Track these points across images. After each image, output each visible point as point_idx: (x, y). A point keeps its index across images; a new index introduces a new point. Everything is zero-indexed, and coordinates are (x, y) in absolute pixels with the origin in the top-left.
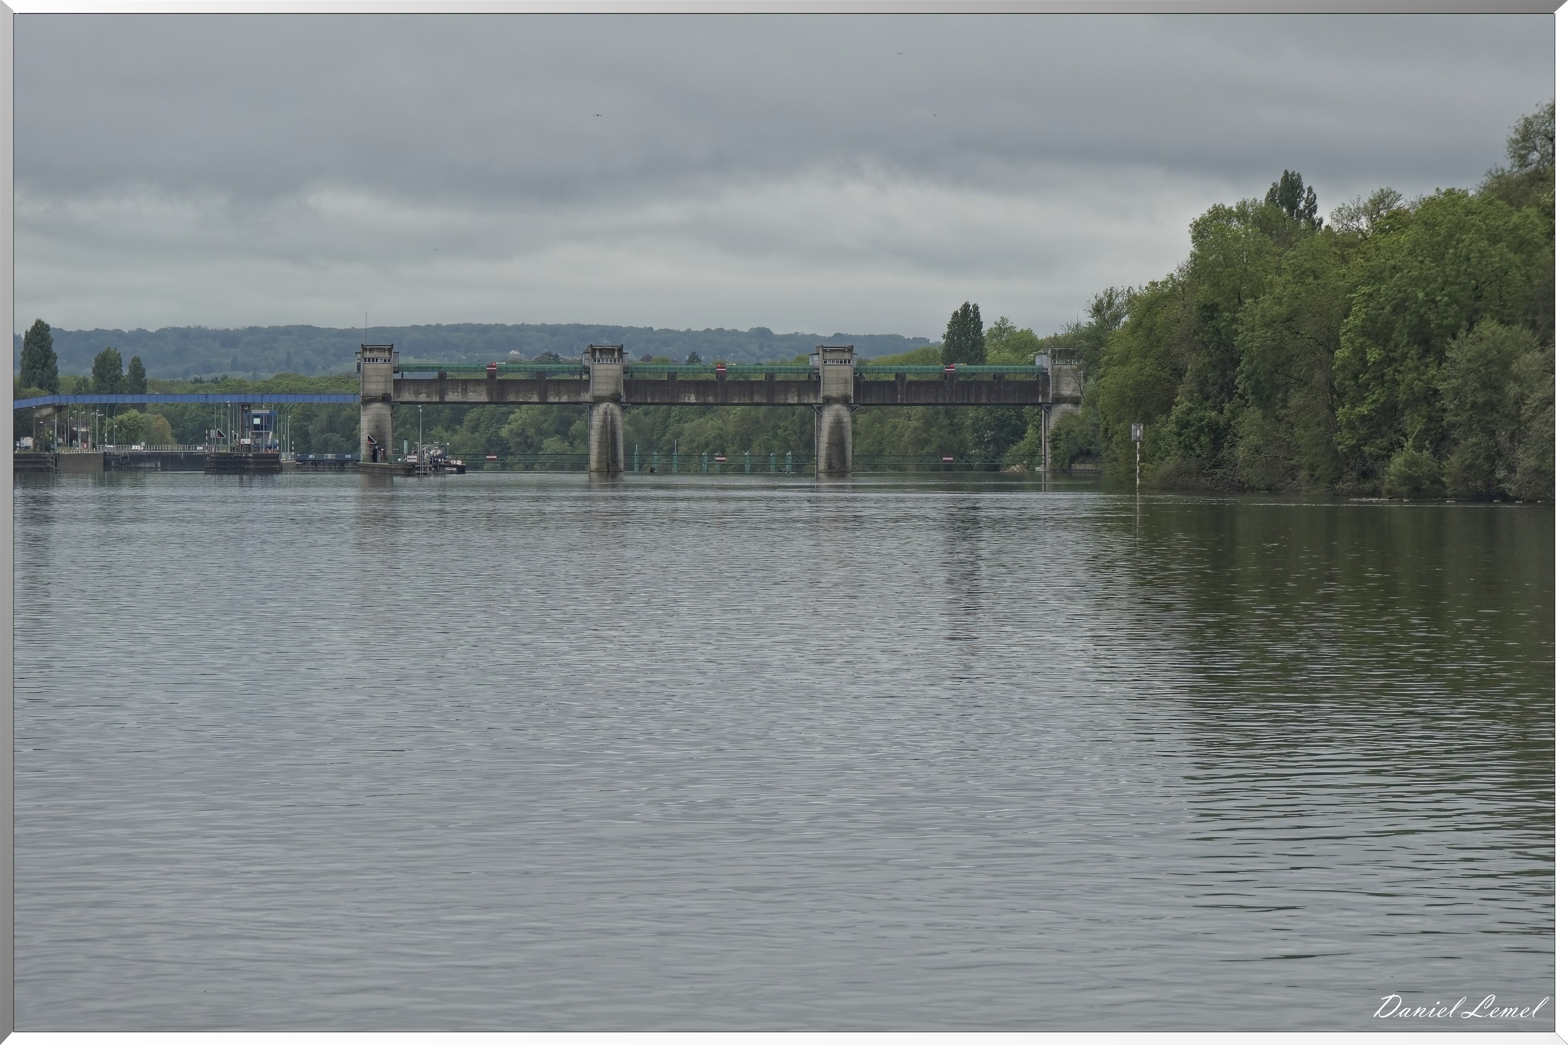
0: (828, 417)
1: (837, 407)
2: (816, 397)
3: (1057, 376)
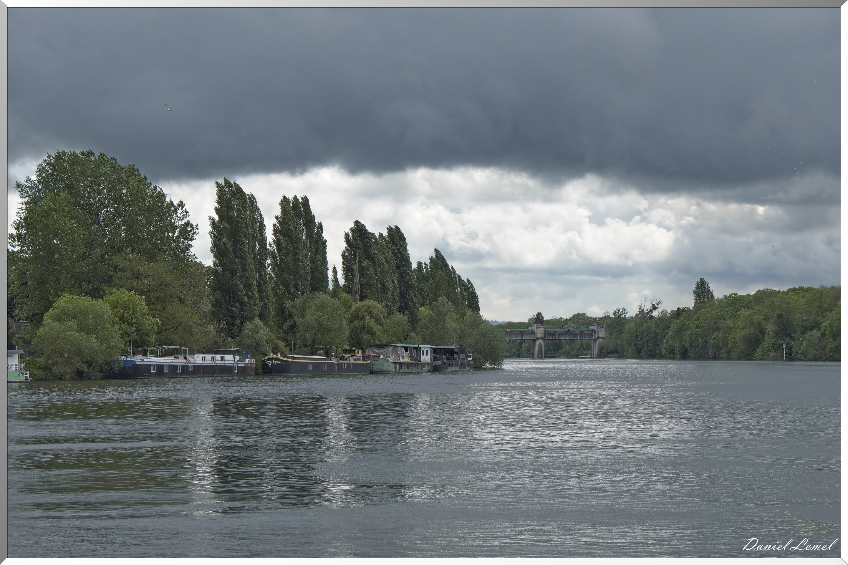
0: (538, 343)
1: (540, 340)
2: (535, 338)
3: (598, 331)
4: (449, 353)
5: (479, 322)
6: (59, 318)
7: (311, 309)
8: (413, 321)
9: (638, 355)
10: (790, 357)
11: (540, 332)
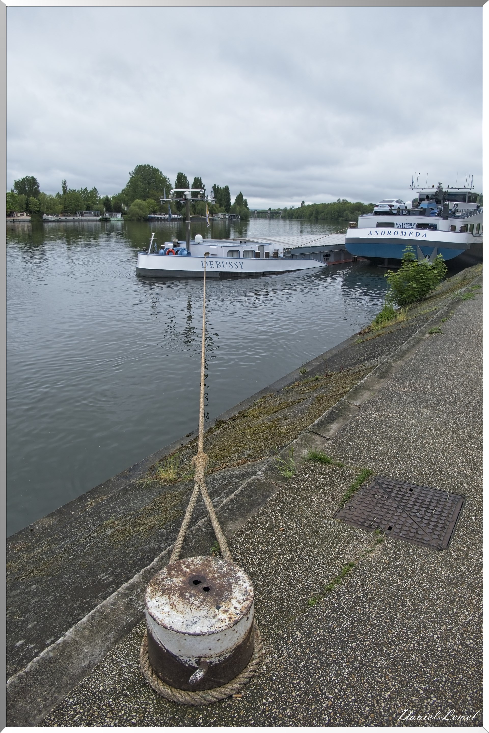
6: (134, 206)
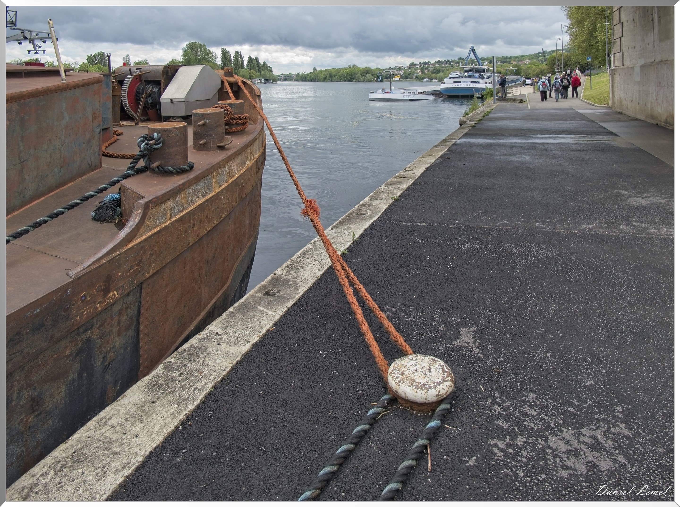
4: (267, 80)
5: (272, 74)
7: (241, 72)
8: (261, 74)
9: (302, 81)
10: (332, 81)
11: (283, 76)
